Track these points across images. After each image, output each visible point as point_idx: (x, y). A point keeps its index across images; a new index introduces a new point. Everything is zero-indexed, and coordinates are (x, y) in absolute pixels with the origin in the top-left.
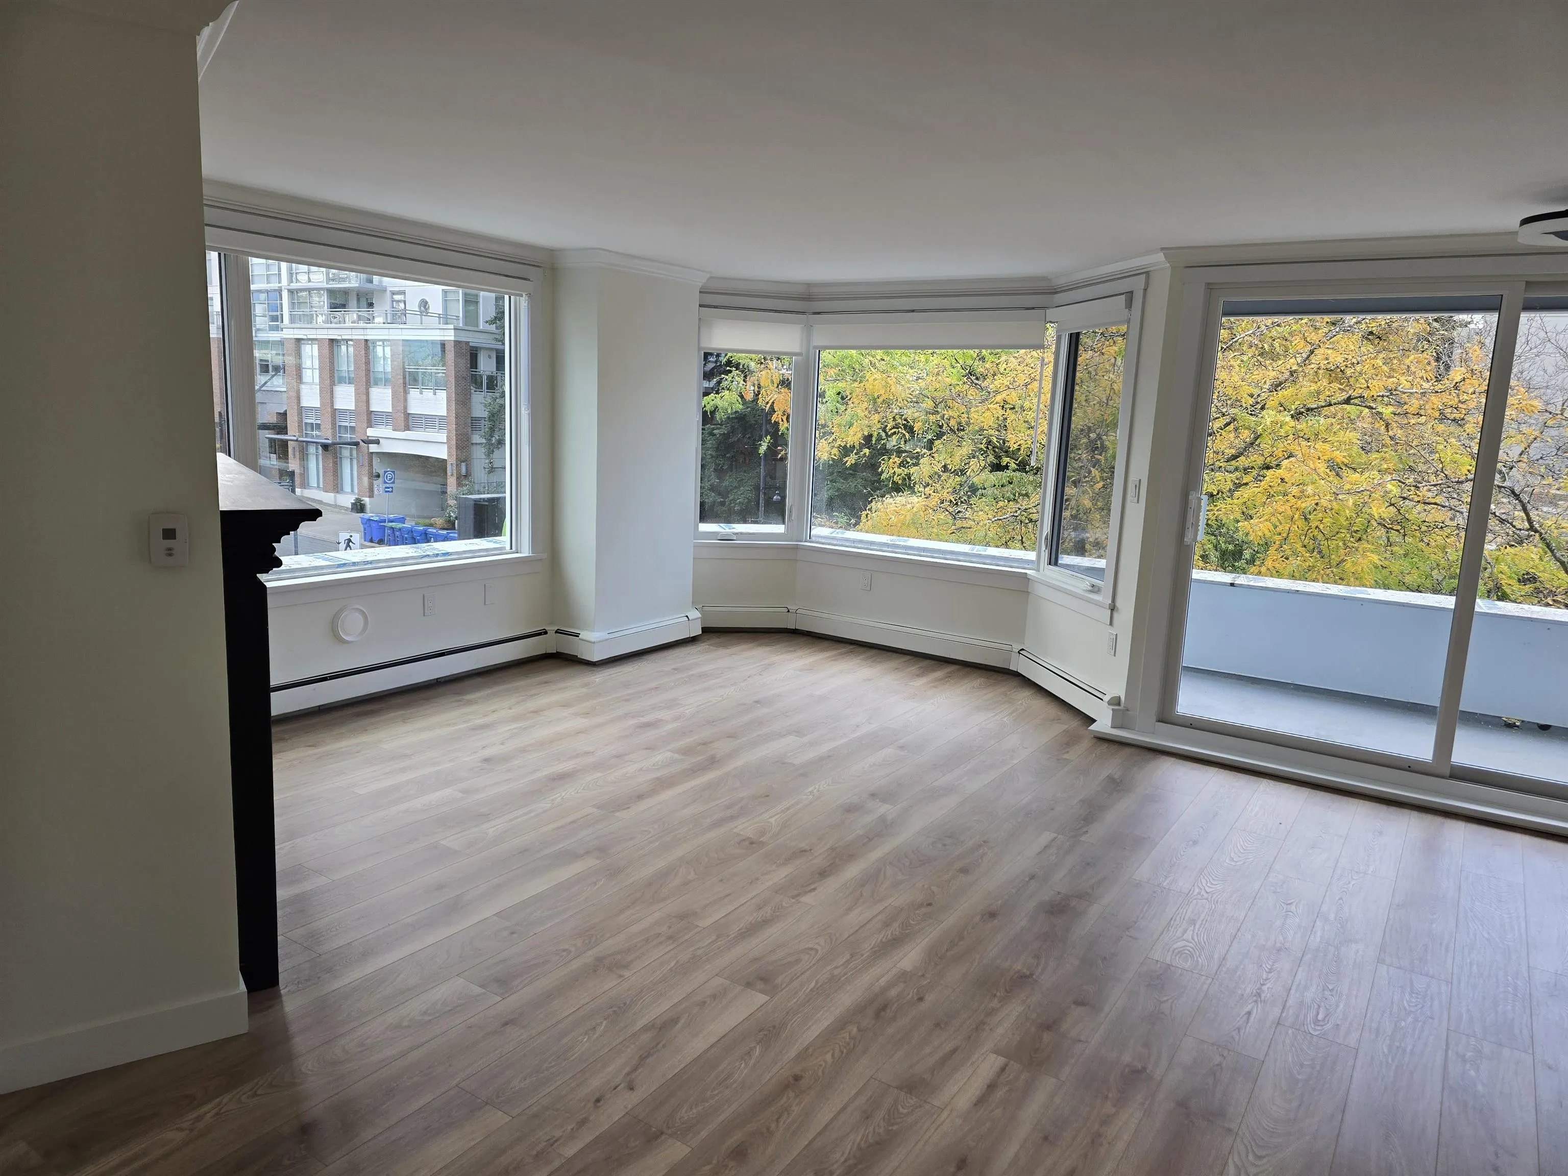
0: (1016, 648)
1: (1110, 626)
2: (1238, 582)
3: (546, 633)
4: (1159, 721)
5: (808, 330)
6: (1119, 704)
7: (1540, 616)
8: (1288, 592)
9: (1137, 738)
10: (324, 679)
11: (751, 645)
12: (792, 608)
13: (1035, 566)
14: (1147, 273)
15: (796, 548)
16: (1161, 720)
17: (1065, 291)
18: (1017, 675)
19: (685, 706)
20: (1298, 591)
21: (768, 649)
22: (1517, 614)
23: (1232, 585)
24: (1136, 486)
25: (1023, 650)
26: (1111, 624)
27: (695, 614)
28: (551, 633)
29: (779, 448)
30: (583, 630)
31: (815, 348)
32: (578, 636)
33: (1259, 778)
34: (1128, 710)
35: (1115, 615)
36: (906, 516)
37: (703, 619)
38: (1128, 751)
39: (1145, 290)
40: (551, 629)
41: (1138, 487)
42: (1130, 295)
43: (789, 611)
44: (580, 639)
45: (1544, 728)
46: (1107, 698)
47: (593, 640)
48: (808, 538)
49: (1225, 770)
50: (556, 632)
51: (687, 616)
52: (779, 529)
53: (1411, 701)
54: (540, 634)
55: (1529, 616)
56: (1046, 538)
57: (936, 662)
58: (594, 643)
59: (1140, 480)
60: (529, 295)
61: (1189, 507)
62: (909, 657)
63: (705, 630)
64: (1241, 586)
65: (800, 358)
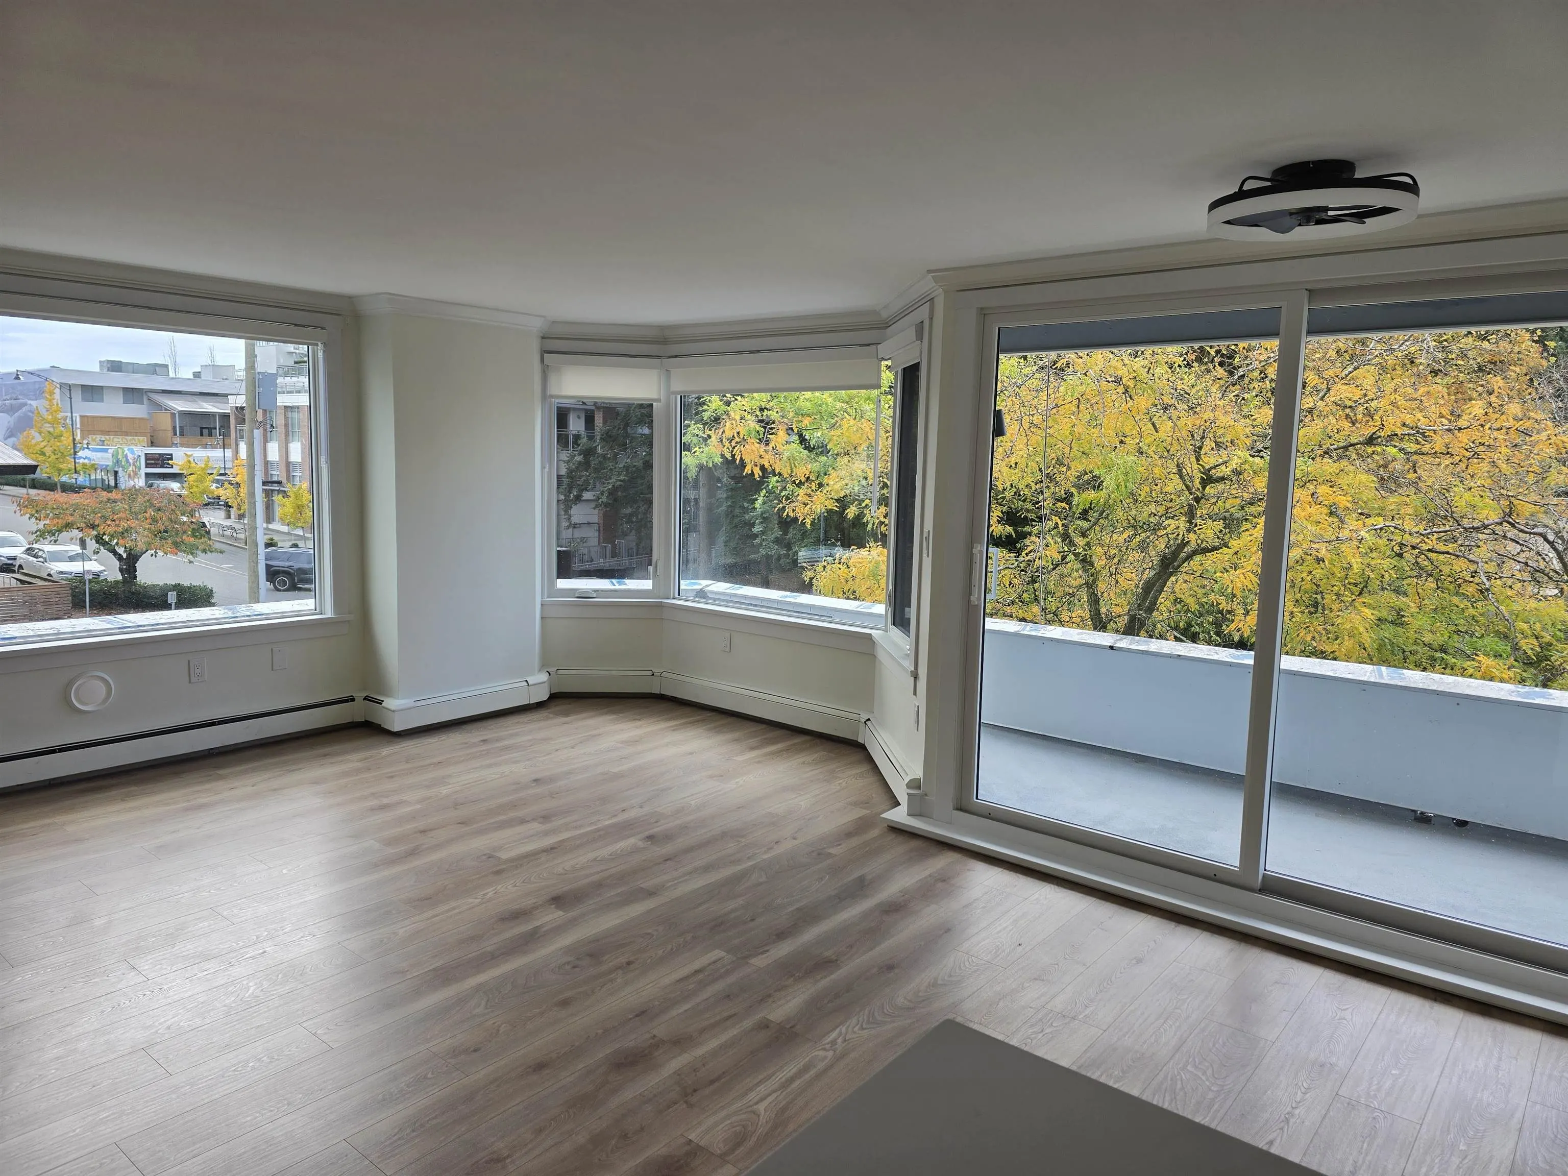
0: (864, 717)
1: (914, 696)
2: (1119, 645)
3: (353, 700)
4: (957, 809)
6: (919, 788)
7: (1450, 689)
8: (1170, 656)
9: (926, 829)
10: (53, 752)
11: (592, 713)
12: (657, 671)
13: (884, 626)
14: (932, 300)
15: (660, 606)
16: (960, 809)
18: (863, 748)
20: (1179, 656)
22: (1421, 686)
23: (1111, 648)
24: (926, 538)
25: (868, 720)
26: (915, 694)
27: (540, 679)
28: (359, 701)
30: (387, 696)
32: (381, 704)
33: (1044, 884)
35: (918, 684)
37: (551, 682)
38: (915, 843)
40: (359, 695)
41: (928, 538)
42: (921, 325)
43: (654, 675)
44: (384, 707)
45: (1462, 824)
46: (907, 780)
47: (393, 709)
48: (676, 595)
50: (365, 699)
51: (529, 681)
52: (646, 584)
53: (1308, 787)
54: (346, 701)
55: (1434, 688)
56: (890, 595)
57: (790, 732)
58: (394, 711)
59: (929, 531)
60: (325, 345)
61: (974, 562)
62: (764, 726)
64: (1121, 649)
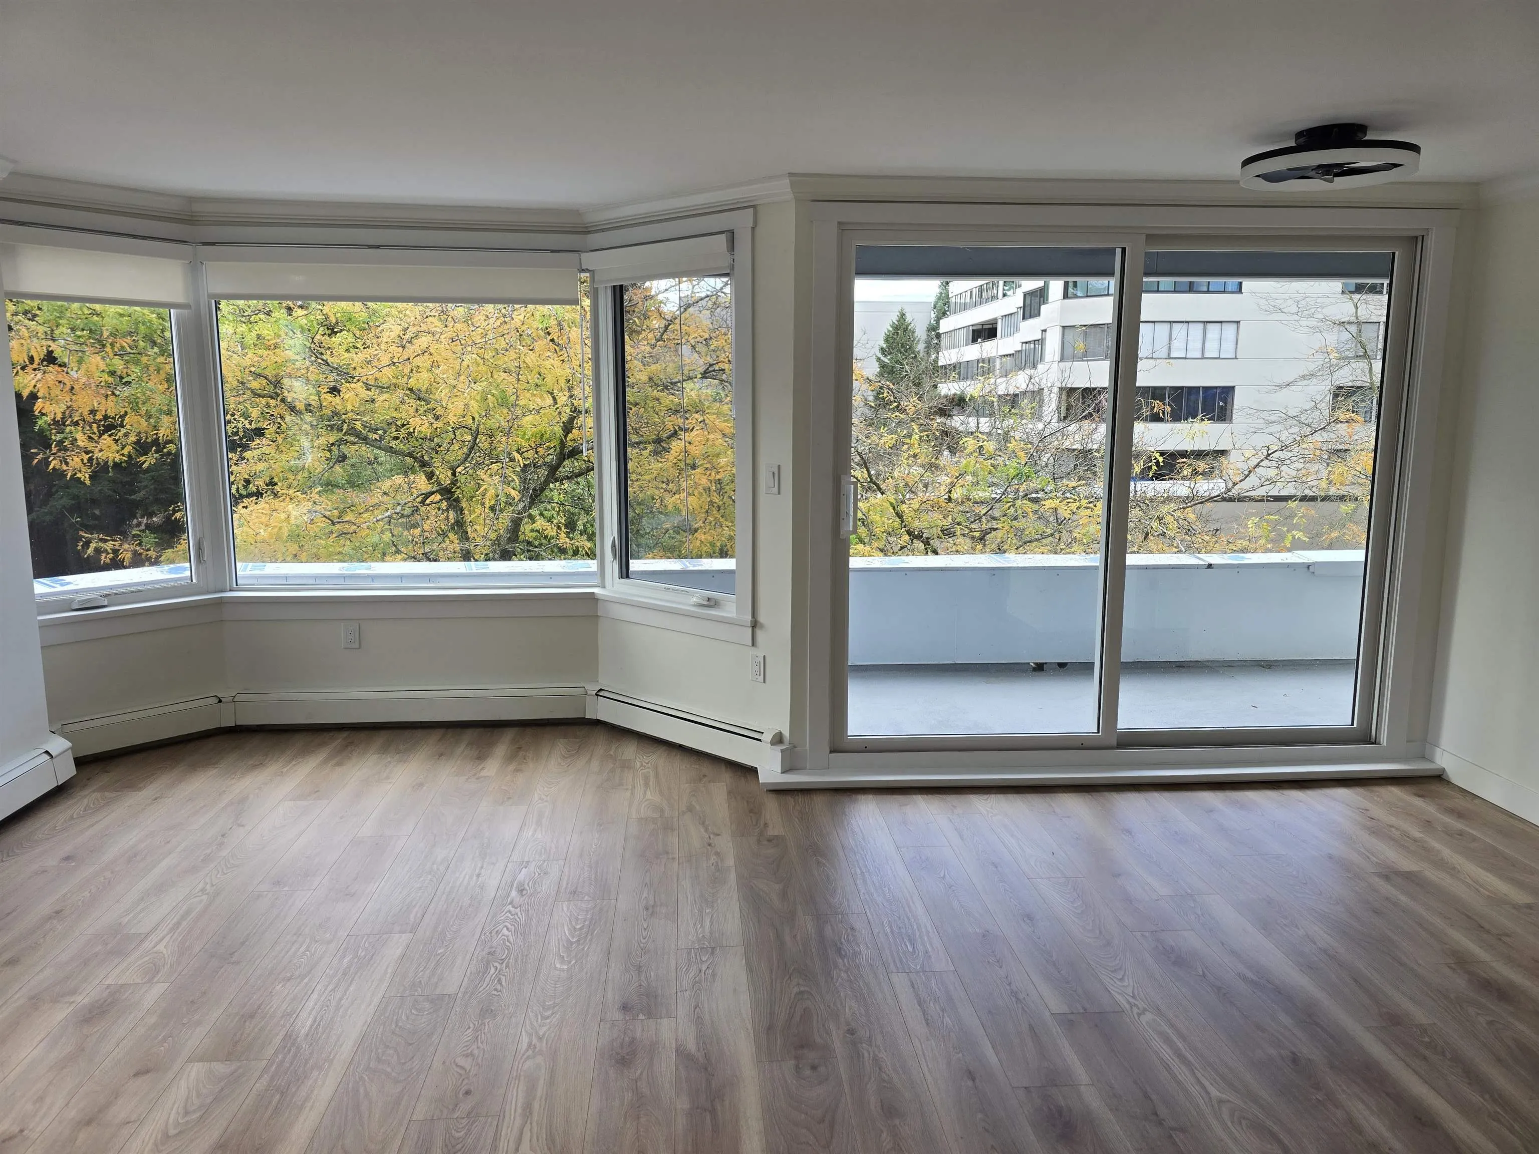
0: (593, 689)
1: (752, 648)
4: (831, 752)
5: (194, 267)
6: (784, 742)
13: (597, 581)
14: (754, 206)
15: (220, 602)
16: (833, 750)
17: (603, 230)
18: (598, 723)
19: (147, 936)
21: (212, 772)
24: (774, 473)
25: (601, 690)
26: (754, 644)
27: (59, 745)
29: (32, 451)
31: (210, 296)
34: (795, 747)
35: (759, 634)
36: (280, 528)
37: (72, 745)
39: (753, 228)
41: (777, 474)
42: (731, 235)
43: (220, 701)
46: (767, 737)
48: (236, 585)
49: (927, 794)
51: (47, 752)
56: (613, 545)
59: (779, 466)
61: (842, 494)
63: (81, 762)
65: (185, 312)
